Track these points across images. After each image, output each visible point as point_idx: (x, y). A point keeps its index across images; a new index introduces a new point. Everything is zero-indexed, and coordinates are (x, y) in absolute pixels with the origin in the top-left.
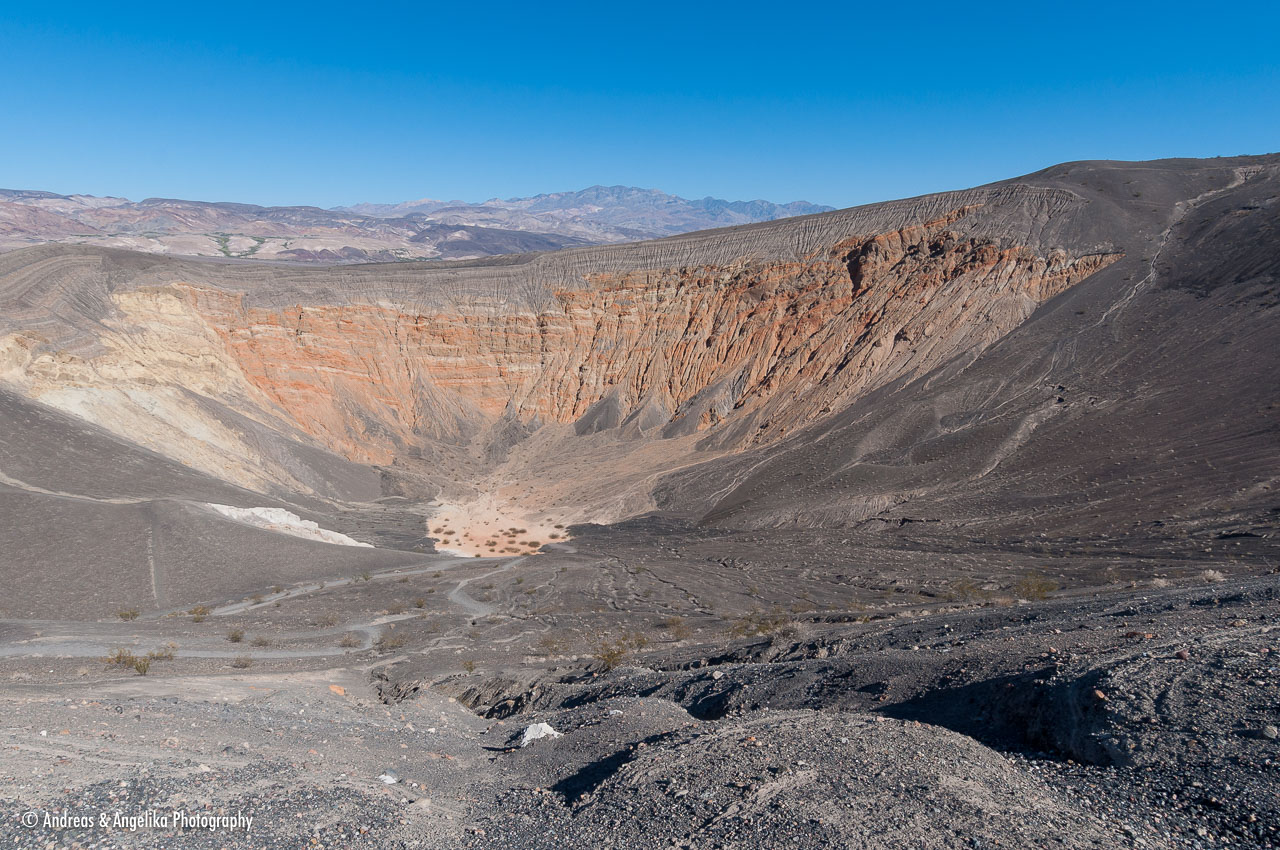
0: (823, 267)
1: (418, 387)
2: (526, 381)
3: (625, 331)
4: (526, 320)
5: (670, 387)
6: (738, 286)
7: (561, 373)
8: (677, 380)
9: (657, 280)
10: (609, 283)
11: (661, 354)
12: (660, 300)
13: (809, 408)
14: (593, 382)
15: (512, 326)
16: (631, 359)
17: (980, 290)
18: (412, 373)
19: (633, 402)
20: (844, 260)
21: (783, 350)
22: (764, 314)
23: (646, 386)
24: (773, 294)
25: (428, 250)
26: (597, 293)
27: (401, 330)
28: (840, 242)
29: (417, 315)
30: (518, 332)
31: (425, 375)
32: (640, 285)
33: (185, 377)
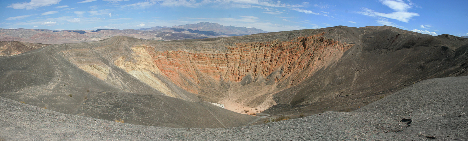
0: (296, 43)
1: (197, 73)
2: (224, 71)
3: (248, 58)
4: (222, 55)
5: (263, 72)
6: (276, 47)
7: (233, 69)
8: (265, 70)
9: (254, 45)
10: (241, 45)
11: (259, 64)
12: (256, 50)
13: (303, 76)
14: (242, 71)
15: (219, 56)
16: (251, 65)
18: (195, 69)
19: (254, 76)
20: (300, 42)
21: (291, 62)
22: (284, 54)
23: (257, 72)
24: (285, 49)
25: (160, 39)
26: (239, 48)
27: (190, 57)
28: (298, 38)
29: (194, 53)
30: (220, 58)
31: (198, 69)
32: (250, 46)
33: (150, 68)
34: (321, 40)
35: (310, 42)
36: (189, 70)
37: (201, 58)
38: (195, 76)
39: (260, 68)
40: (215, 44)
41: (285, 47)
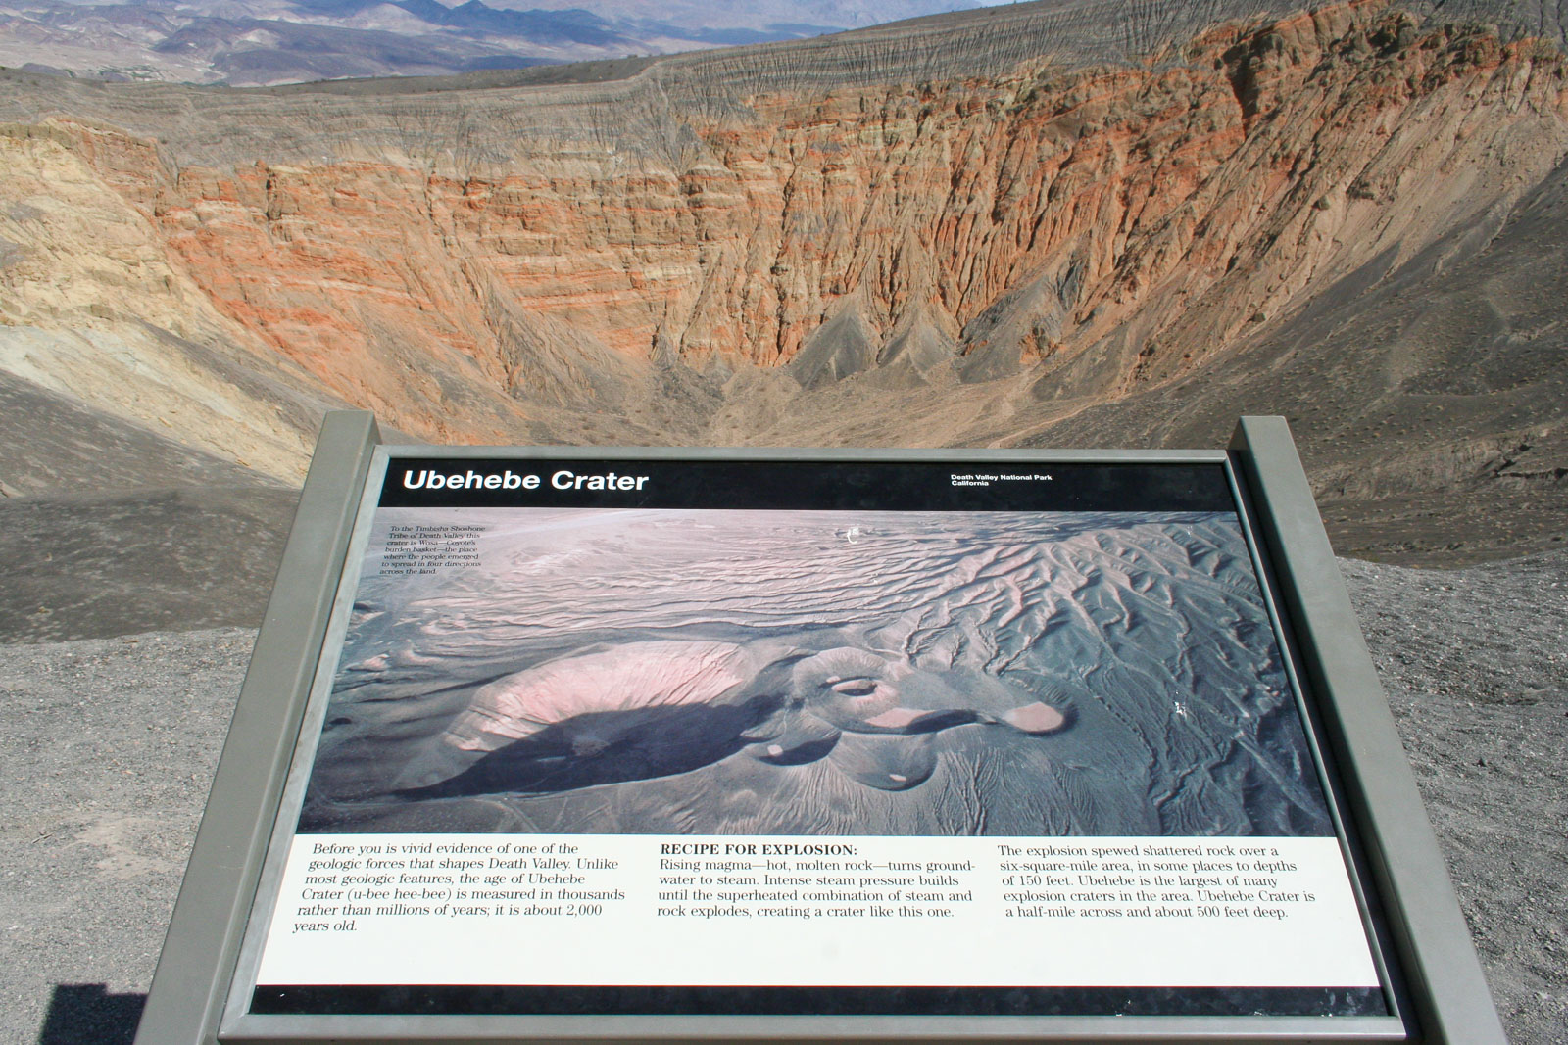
0: (1184, 78)
1: (496, 316)
2: (679, 297)
3: (839, 199)
4: (661, 184)
5: (943, 296)
6: (1034, 114)
7: (741, 279)
8: (953, 280)
9: (878, 106)
10: (791, 111)
11: (915, 240)
12: (891, 142)
13: (1223, 316)
14: (802, 290)
15: (639, 195)
16: (862, 248)
17: (1480, 109)
18: (478, 288)
19: (882, 324)
20: (1217, 66)
21: (1136, 223)
22: (1091, 162)
23: (901, 294)
24: (1100, 126)
25: (198, 68)
26: (773, 129)
27: (440, 209)
28: (1203, 34)
29: (464, 178)
30: (651, 207)
31: (503, 291)
32: (851, 115)
33: (139, 304)
34: (1386, 43)
35: (1295, 61)
36: (439, 296)
37: (516, 209)
38: (482, 342)
39: (922, 267)
40: (605, 107)
41: (1099, 110)
